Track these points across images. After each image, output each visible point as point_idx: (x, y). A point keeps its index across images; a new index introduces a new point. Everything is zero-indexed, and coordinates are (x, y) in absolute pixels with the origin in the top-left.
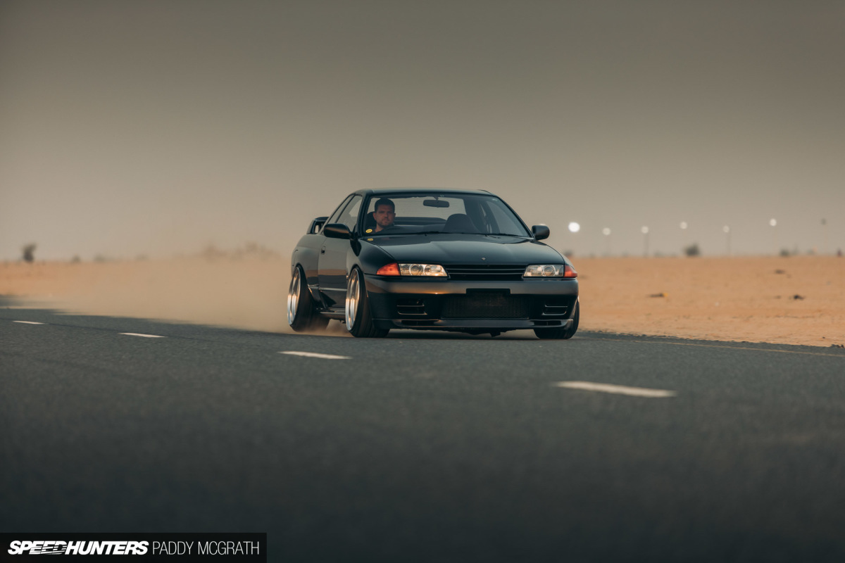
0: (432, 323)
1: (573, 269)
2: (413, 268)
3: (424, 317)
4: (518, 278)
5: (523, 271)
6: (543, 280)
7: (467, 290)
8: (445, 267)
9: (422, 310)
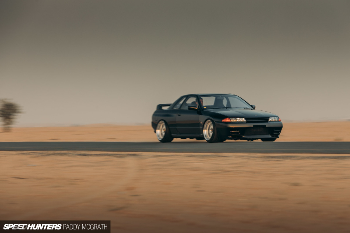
0: (241, 137)
1: (281, 119)
2: (235, 119)
3: (239, 135)
4: (267, 121)
5: (268, 119)
6: (273, 122)
7: (253, 126)
8: (245, 118)
9: (238, 133)
